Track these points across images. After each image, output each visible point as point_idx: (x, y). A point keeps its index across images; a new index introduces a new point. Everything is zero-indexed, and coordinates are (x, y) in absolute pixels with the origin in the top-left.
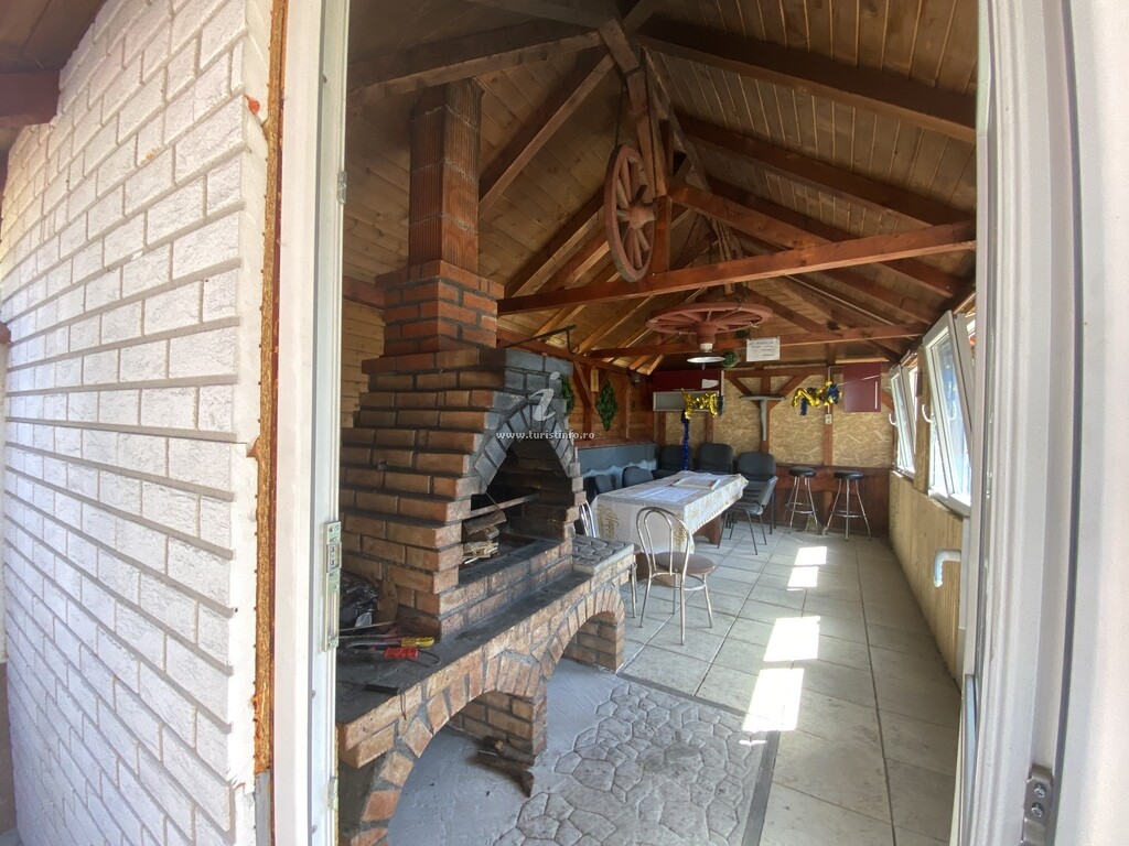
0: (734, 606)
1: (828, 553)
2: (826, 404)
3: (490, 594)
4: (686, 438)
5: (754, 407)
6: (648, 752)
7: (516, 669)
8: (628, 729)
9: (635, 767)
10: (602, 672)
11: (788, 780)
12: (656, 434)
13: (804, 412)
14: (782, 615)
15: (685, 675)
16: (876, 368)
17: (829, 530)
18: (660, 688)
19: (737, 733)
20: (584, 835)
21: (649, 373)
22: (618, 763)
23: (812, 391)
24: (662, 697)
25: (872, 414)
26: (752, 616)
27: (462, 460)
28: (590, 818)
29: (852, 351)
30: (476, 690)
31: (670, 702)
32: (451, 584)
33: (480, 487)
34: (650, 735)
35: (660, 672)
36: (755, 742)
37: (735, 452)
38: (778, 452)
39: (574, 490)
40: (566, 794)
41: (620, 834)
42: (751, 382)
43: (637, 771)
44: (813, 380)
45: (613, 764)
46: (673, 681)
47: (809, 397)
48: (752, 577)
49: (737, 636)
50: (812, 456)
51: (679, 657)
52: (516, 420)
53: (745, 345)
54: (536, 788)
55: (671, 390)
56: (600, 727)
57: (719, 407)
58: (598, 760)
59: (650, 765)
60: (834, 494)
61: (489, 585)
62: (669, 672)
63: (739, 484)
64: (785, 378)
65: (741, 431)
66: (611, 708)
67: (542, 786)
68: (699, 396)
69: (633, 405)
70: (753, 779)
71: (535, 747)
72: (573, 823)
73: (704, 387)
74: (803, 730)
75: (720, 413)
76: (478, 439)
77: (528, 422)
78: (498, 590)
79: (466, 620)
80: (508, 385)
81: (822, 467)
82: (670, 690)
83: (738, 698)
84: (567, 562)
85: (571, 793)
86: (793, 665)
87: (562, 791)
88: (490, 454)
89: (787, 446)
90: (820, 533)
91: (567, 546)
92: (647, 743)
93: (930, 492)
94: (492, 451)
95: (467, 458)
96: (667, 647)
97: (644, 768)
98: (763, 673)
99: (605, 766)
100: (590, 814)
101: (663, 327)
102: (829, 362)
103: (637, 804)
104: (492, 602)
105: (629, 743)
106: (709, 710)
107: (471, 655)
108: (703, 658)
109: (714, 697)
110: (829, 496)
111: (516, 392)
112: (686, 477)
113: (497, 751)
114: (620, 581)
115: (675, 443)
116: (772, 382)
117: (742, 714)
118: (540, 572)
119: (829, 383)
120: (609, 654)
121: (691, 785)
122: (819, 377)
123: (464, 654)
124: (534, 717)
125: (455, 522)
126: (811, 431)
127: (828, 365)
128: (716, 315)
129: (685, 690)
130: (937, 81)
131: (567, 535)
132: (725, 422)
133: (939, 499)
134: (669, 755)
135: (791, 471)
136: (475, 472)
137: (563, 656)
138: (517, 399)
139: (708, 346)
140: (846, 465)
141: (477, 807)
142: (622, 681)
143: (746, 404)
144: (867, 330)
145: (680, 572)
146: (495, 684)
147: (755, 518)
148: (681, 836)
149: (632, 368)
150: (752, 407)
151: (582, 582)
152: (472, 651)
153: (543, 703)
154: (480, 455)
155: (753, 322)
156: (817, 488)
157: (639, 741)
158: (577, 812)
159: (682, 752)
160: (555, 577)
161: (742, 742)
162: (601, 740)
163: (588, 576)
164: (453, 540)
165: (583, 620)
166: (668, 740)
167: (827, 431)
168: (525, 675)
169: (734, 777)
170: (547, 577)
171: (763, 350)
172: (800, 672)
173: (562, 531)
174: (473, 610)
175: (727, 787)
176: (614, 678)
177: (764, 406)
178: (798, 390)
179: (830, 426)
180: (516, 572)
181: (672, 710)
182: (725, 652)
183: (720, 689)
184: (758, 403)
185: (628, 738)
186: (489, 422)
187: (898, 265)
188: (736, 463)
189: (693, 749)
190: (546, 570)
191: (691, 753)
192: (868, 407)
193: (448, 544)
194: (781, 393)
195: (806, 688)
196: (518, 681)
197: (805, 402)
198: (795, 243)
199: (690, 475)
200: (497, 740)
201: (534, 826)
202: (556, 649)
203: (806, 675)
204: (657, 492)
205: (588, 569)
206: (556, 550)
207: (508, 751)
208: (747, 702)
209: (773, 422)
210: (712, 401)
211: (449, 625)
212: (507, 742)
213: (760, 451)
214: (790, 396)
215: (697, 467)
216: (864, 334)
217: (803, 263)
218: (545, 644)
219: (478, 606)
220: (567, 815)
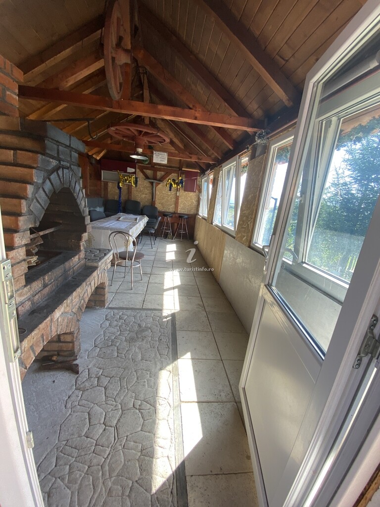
0: (149, 270)
1: (176, 246)
2: (179, 187)
3: (45, 286)
4: (120, 197)
5: (150, 185)
6: (129, 335)
7: (66, 320)
8: (118, 329)
9: (125, 343)
10: (98, 309)
11: (181, 328)
12: (103, 193)
13: (170, 190)
14: (166, 271)
15: (137, 302)
16: (196, 174)
17: (176, 238)
18: (127, 309)
19: (161, 317)
20: (111, 378)
21: (98, 158)
22: (118, 344)
23: (174, 180)
24: (129, 312)
25: (192, 193)
26: (156, 273)
27: (20, 204)
28: (111, 371)
29: (190, 165)
30: (47, 338)
31: (132, 313)
32: (21, 285)
33: (35, 222)
34: (128, 329)
35: (125, 303)
36: (168, 319)
37: (142, 204)
38: (159, 206)
39: (86, 223)
40: (97, 366)
41: (126, 371)
42: (149, 172)
43: (126, 344)
44: (173, 175)
45: (115, 346)
46: (132, 305)
47: (173, 184)
48: (152, 258)
49: (152, 282)
50: (171, 209)
51: (132, 295)
52: (53, 177)
53: (153, 153)
54: (81, 369)
55: (111, 170)
56: (105, 332)
57: (136, 183)
58: (108, 346)
59: (131, 340)
60: (178, 224)
61: (44, 281)
62: (129, 301)
63: (146, 219)
64: (163, 173)
65: (144, 196)
66: (107, 323)
67: (83, 367)
68: (127, 176)
69: (91, 176)
70: (170, 332)
71: (76, 352)
72: (104, 376)
73: (128, 171)
74: (182, 310)
75: (136, 186)
76: (30, 189)
77: (62, 180)
78: (50, 282)
79: (33, 304)
80: (48, 151)
81: (174, 213)
82: (132, 309)
83: (158, 305)
84: (83, 262)
85: (99, 364)
86: (174, 288)
87: (94, 365)
88: (40, 201)
89: (162, 204)
90: (172, 239)
91: (82, 254)
92: (128, 332)
93: (214, 224)
94: (40, 198)
95: (24, 202)
96: (125, 292)
97: (129, 342)
98: (165, 293)
99: (111, 348)
100: (111, 369)
101: (116, 133)
102: (180, 169)
103: (130, 357)
104: (47, 290)
105: (120, 335)
106: (149, 312)
107: (45, 321)
108: (141, 293)
109: (150, 307)
110: (176, 224)
111: (53, 158)
112: (123, 216)
113: (54, 361)
114: (107, 268)
115: (113, 199)
116: (158, 174)
117: (161, 310)
118: (69, 270)
119: (180, 178)
120: (102, 301)
121: (149, 342)
122: (176, 175)
123: (40, 323)
124: (75, 339)
125: (21, 246)
126: (171, 198)
127: (179, 170)
128: (146, 134)
129: (138, 307)
130: (266, 47)
131: (82, 248)
132: (137, 191)
133: (217, 226)
134: (138, 334)
135: (164, 214)
136: (30, 212)
137: (86, 307)
138: (54, 163)
139: (140, 150)
140: (183, 212)
141: (50, 390)
142: (109, 311)
143: (146, 183)
144: (200, 157)
145: (131, 260)
146: (57, 331)
147: (152, 234)
148: (150, 361)
149: (90, 154)
150: (148, 185)
151: (94, 271)
152: (45, 319)
153: (78, 331)
154: (33, 200)
155: (160, 142)
156: (173, 221)
157: (124, 332)
158: (105, 371)
159: (143, 331)
160: (77, 271)
161: (164, 320)
162: (107, 337)
163: (95, 268)
164: (21, 258)
165: (93, 288)
166: (136, 328)
167: (177, 198)
168: (70, 322)
169: (164, 333)
170: (74, 271)
171: (160, 158)
172: (176, 290)
173: (80, 246)
174: (37, 297)
175: (162, 337)
176: (105, 310)
177: (154, 184)
178: (169, 179)
179: (179, 196)
180: (58, 271)
181: (134, 317)
182: (149, 289)
183: (151, 303)
184: (152, 183)
185: (119, 333)
186: (37, 177)
187: (219, 129)
188: (142, 210)
189: (147, 328)
190: (73, 268)
191: (147, 330)
192: (192, 191)
193: (18, 261)
194: (161, 180)
195: (180, 295)
196: (67, 326)
197: (171, 185)
198: (194, 106)
199: (124, 215)
200: (52, 356)
201: (85, 385)
202: (83, 305)
203: (178, 291)
204: (112, 223)
205: (96, 264)
206: (77, 257)
207: (61, 359)
208: (162, 305)
209: (158, 193)
210: (133, 180)
211: (23, 309)
212: (58, 355)
213: (152, 205)
214: (165, 182)
215: (125, 211)
216: (199, 159)
217: (196, 118)
218: (78, 305)
219: (39, 294)
220: (100, 373)
